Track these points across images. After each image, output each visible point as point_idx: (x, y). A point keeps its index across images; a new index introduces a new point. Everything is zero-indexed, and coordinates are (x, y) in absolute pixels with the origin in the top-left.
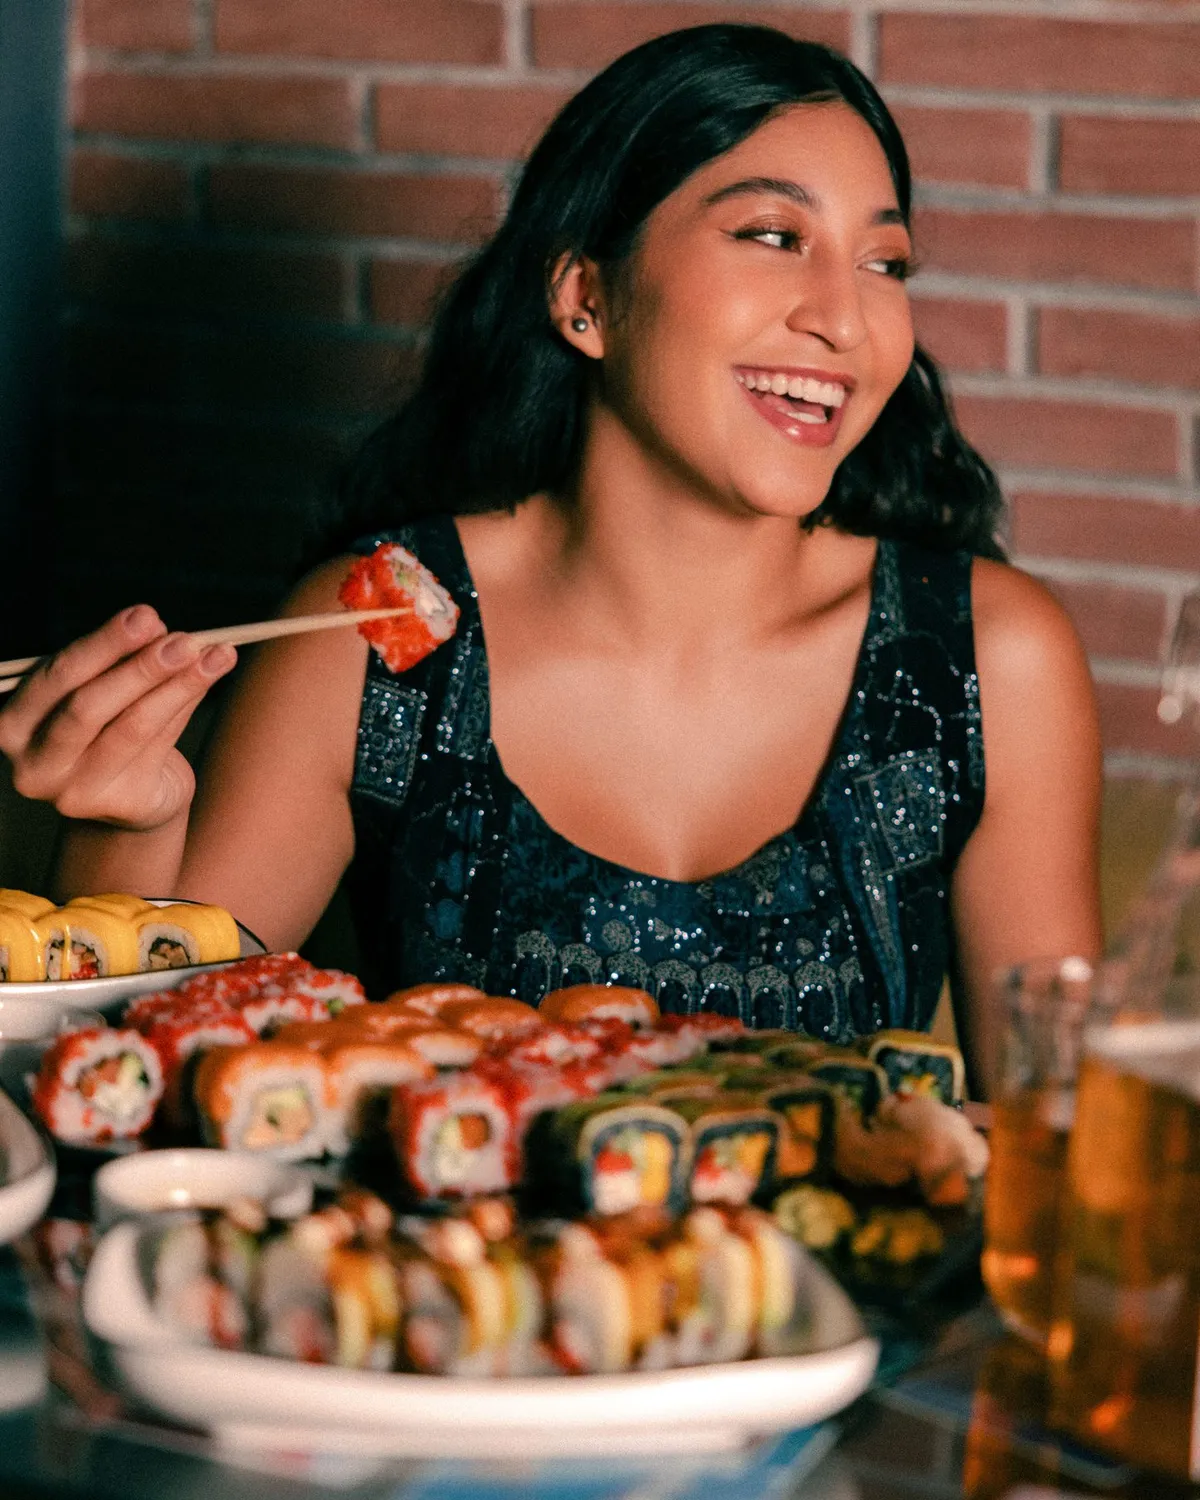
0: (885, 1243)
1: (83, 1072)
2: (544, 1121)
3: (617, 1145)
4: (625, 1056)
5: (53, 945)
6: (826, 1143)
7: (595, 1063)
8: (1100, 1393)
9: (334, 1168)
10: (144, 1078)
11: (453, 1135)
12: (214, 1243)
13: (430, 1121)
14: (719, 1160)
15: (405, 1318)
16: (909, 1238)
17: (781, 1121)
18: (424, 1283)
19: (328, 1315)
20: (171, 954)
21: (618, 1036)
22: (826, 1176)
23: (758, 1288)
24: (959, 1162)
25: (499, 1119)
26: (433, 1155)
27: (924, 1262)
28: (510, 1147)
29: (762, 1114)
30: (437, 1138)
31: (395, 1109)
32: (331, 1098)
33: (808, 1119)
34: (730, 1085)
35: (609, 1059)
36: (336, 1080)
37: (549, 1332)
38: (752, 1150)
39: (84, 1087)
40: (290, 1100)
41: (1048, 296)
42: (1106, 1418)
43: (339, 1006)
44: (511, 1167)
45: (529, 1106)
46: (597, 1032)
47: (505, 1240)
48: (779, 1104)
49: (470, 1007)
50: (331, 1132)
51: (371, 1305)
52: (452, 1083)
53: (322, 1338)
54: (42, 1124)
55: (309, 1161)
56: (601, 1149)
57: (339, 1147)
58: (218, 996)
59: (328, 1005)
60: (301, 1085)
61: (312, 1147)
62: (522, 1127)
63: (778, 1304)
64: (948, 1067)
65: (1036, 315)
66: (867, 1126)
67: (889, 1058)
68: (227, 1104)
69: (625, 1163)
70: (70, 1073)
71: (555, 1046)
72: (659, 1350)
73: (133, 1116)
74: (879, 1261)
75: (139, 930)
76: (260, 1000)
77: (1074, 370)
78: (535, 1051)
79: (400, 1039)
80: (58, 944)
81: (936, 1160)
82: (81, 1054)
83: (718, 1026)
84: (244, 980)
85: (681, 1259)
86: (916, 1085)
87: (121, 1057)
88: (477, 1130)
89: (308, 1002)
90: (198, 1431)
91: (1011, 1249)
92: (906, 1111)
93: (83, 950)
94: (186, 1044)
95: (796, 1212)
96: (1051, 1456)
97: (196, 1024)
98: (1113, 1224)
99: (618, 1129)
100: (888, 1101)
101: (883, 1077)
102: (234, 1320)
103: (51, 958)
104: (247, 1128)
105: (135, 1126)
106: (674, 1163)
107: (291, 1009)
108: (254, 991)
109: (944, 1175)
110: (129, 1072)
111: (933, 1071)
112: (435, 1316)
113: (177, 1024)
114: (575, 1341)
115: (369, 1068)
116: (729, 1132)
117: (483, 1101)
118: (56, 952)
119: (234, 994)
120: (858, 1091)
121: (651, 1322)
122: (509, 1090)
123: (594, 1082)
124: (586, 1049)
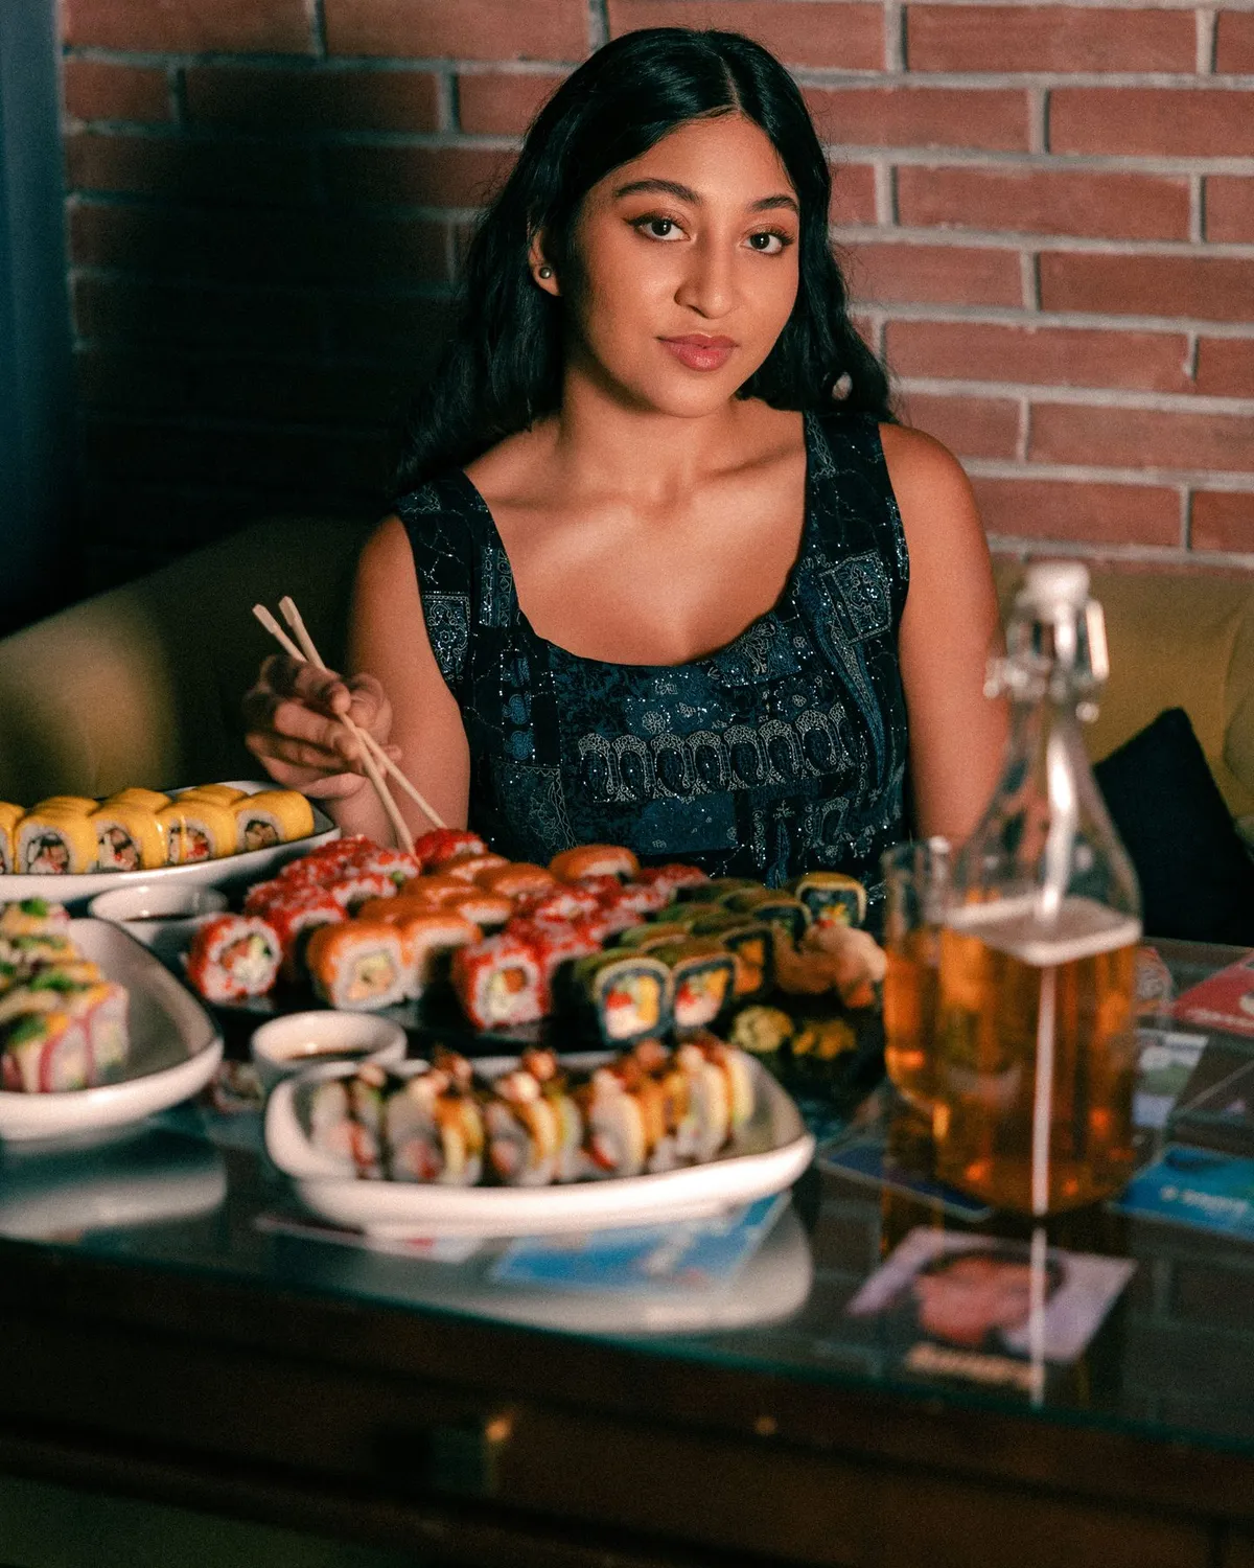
0: (816, 1046)
1: (224, 951)
2: (566, 967)
3: (620, 988)
4: (618, 909)
5: (173, 831)
6: (769, 966)
7: (596, 917)
8: (971, 1156)
9: (413, 1010)
10: (268, 951)
11: (500, 985)
12: (351, 1096)
13: (483, 976)
14: (693, 990)
15: (488, 1138)
16: (831, 1041)
17: (736, 959)
18: (500, 1116)
19: (438, 1144)
20: (263, 832)
21: (611, 892)
22: (772, 995)
23: (730, 1097)
24: (865, 973)
25: (532, 970)
26: (486, 1002)
27: (844, 1057)
28: (540, 988)
29: (722, 955)
30: (489, 988)
31: (455, 966)
32: (407, 959)
33: (754, 951)
34: (698, 931)
35: (606, 914)
36: (409, 945)
37: (587, 1141)
38: (715, 982)
39: (225, 962)
40: (377, 963)
41: (905, 158)
42: (976, 1172)
43: (400, 877)
44: (542, 1002)
45: (555, 958)
46: (594, 889)
47: (551, 1079)
48: (732, 944)
49: (497, 875)
50: (408, 982)
51: (465, 1133)
52: (495, 944)
53: (434, 1160)
54: (195, 990)
55: (395, 1005)
56: (609, 992)
57: (415, 992)
58: (311, 878)
59: (392, 879)
60: (385, 951)
61: (396, 995)
62: (548, 975)
63: (744, 1105)
64: (854, 897)
65: (895, 174)
66: (797, 949)
67: (811, 897)
68: (333, 971)
69: (627, 1000)
70: (214, 952)
71: (565, 905)
72: (665, 1148)
73: (261, 980)
74: (812, 1060)
75: (236, 814)
76: (342, 881)
77: (931, 220)
78: (551, 911)
79: (450, 908)
80: (176, 830)
81: (847, 975)
82: (222, 938)
83: (684, 875)
84: (328, 863)
85: (675, 1083)
86: (832, 911)
87: (250, 937)
88: (517, 979)
89: (378, 879)
90: (357, 1231)
91: (903, 1046)
92: (825, 937)
93: (196, 834)
94: (296, 924)
95: (750, 1026)
96: (937, 1203)
97: (302, 908)
98: (972, 1020)
99: (620, 976)
100: (812, 929)
101: (806, 910)
102: (368, 1148)
103: (172, 841)
104: (348, 987)
105: (263, 986)
106: (661, 995)
107: (368, 887)
108: (337, 870)
109: (854, 986)
110: (256, 947)
111: (844, 901)
112: (509, 1138)
113: (288, 909)
114: (607, 1148)
115: (432, 935)
116: (699, 971)
117: (522, 959)
118: (175, 837)
119: (322, 875)
120: (789, 923)
121: (657, 1129)
122: (536, 945)
123: (597, 933)
124: (588, 905)
